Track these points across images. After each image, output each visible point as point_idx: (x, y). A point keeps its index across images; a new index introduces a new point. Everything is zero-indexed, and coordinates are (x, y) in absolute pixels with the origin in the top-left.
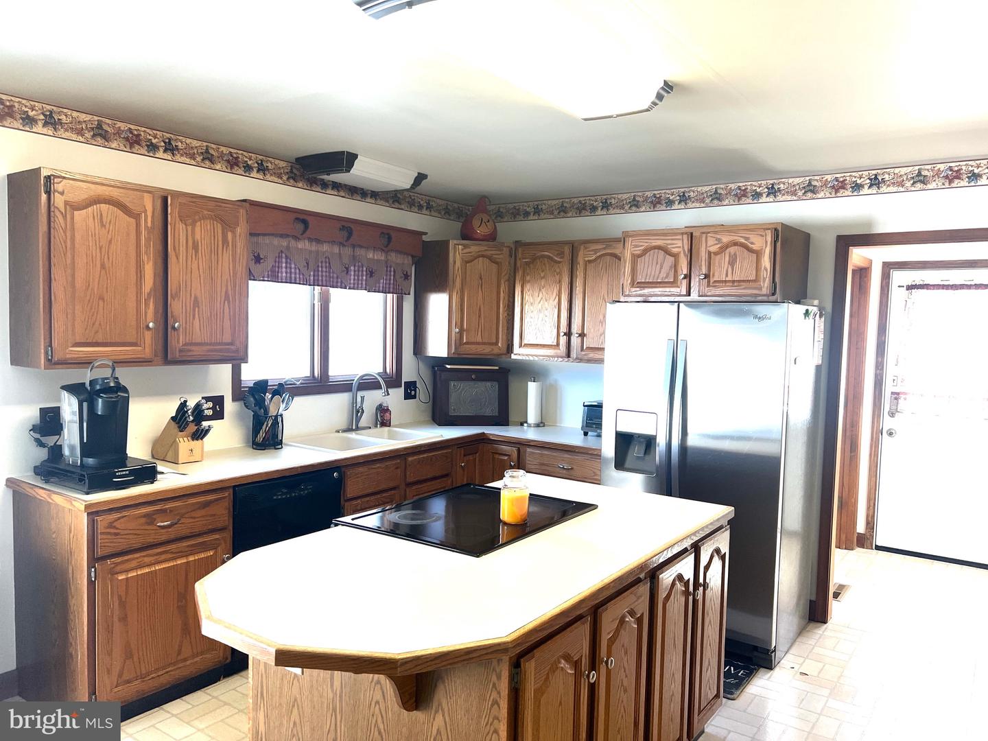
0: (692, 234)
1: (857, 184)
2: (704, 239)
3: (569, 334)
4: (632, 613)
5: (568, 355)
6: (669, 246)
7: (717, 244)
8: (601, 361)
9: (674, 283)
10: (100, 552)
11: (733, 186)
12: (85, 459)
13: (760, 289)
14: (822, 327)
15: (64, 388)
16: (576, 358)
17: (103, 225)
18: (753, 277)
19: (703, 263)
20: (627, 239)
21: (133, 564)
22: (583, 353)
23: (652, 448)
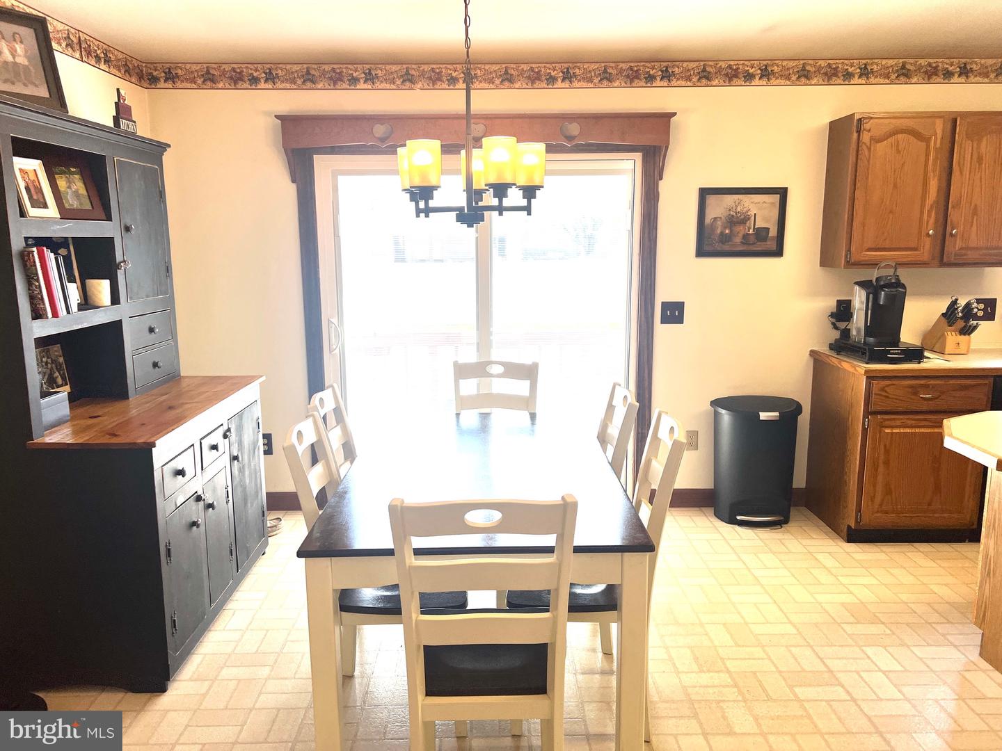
10: (872, 408)
12: (868, 339)
15: (857, 283)
17: (898, 151)
21: (898, 423)
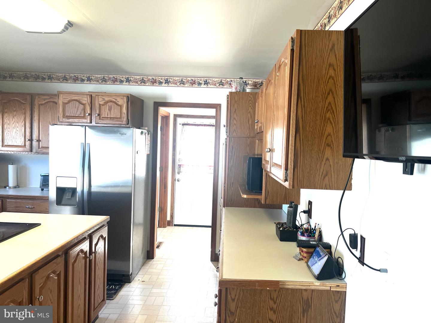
0: (91, 95)
1: (160, 82)
2: (97, 98)
3: (31, 140)
4: (54, 272)
5: (31, 151)
6: (81, 100)
7: (103, 101)
8: (47, 154)
9: (84, 117)
11: (111, 76)
13: (122, 122)
14: (149, 139)
16: (36, 152)
18: (119, 117)
19: (97, 109)
20: (60, 95)
22: (40, 150)
23: (75, 194)
